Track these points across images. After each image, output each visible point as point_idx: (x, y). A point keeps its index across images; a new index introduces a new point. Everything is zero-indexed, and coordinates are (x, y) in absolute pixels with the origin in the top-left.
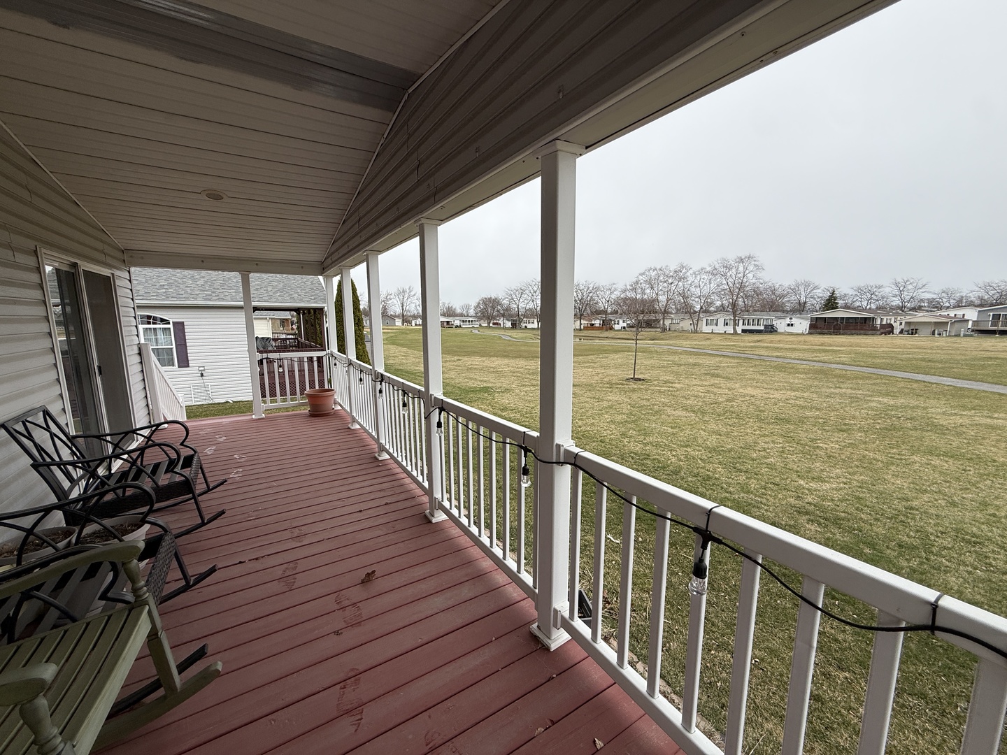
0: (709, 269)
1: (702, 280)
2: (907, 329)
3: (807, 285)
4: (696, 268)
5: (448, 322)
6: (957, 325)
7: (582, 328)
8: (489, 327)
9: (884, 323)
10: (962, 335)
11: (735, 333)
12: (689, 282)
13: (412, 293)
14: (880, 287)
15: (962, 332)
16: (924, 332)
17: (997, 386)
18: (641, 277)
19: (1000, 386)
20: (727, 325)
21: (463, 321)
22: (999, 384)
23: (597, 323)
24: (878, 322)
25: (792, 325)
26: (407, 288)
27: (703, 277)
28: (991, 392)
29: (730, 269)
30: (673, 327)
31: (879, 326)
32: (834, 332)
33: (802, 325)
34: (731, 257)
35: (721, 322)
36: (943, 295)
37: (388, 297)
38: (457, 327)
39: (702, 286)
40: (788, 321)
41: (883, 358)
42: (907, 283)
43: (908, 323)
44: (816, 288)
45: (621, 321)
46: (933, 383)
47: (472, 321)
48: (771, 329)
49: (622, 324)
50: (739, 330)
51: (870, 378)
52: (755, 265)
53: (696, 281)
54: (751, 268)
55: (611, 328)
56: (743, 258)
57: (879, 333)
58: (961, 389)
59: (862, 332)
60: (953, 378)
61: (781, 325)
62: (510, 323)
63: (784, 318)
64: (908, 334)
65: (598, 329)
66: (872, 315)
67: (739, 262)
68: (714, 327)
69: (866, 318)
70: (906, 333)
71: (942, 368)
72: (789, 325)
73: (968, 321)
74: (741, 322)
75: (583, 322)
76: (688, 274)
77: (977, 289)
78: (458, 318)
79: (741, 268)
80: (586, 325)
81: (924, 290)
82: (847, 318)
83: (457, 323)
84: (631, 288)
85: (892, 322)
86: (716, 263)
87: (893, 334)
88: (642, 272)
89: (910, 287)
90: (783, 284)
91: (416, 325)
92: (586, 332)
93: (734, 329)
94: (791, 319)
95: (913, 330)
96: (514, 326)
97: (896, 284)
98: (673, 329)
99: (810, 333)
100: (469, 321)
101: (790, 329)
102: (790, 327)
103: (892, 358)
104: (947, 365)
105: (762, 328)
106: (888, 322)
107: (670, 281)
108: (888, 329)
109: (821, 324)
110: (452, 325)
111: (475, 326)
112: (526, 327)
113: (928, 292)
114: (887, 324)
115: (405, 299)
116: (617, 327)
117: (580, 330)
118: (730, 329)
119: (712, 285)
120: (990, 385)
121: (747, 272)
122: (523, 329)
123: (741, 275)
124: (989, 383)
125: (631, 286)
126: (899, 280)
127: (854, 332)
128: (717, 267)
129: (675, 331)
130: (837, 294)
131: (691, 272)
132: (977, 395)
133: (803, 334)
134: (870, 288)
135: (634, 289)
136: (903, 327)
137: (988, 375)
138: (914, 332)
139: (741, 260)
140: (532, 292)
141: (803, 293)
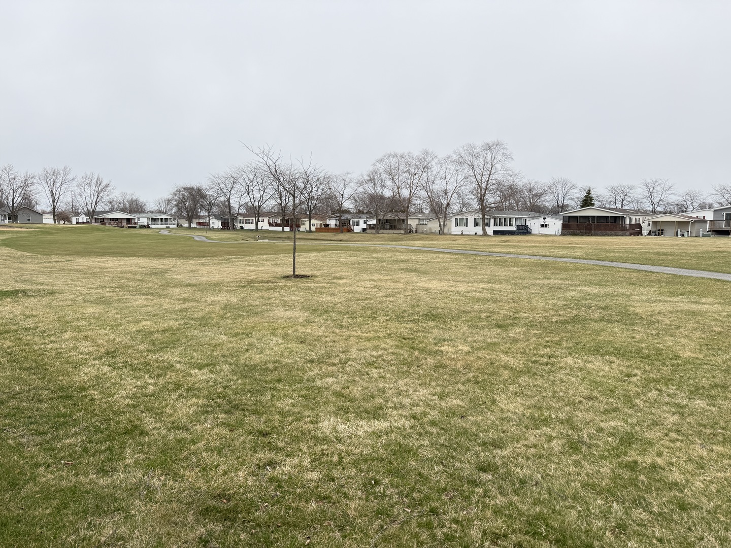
0: (455, 157)
1: (448, 170)
2: (654, 229)
3: (564, 184)
4: (441, 155)
5: (129, 221)
6: (697, 225)
7: (313, 229)
8: (190, 228)
9: (633, 222)
10: (701, 235)
11: (485, 234)
12: (435, 173)
13: (70, 177)
14: (632, 188)
15: (701, 232)
16: (670, 231)
17: (716, 274)
18: (378, 165)
19: (719, 274)
20: (477, 225)
21: (153, 220)
22: (720, 272)
23: (332, 223)
24: (628, 222)
25: (546, 226)
26: (60, 168)
27: (449, 167)
28: (708, 279)
29: (477, 157)
30: (421, 228)
31: (628, 226)
32: (586, 233)
33: (555, 225)
34: (478, 143)
35: (471, 222)
36: (688, 197)
37: (29, 182)
38: (142, 227)
39: (448, 177)
40: (541, 221)
41: (620, 252)
42: (657, 184)
43: (655, 223)
44: (572, 187)
45: (361, 222)
46: (653, 273)
47: (166, 220)
48: (524, 230)
49: (363, 225)
50: (490, 231)
51: (593, 269)
52: (503, 153)
53: (442, 172)
54: (499, 157)
55: (350, 230)
56: (491, 145)
57: (628, 233)
58: (680, 276)
59: (613, 232)
60: (677, 268)
61: (534, 225)
62: (220, 223)
63: (538, 218)
64: (655, 235)
65: (333, 230)
66: (621, 214)
67: (487, 150)
68: (463, 228)
69: (616, 217)
70: (654, 234)
71: (671, 260)
72: (542, 226)
73: (707, 221)
74: (492, 221)
75: (313, 221)
76: (433, 163)
77: (715, 192)
78: (145, 215)
79: (489, 157)
80: (319, 226)
81: (670, 192)
82: (597, 216)
83: (144, 221)
84: (369, 178)
85: (641, 222)
86: (461, 149)
87: (642, 235)
88: (380, 157)
89: (659, 188)
90: (539, 181)
91: (78, 223)
92: (316, 234)
93: (484, 230)
94: (545, 218)
95: (659, 230)
96: (225, 226)
97: (646, 185)
98: (420, 230)
99: (563, 234)
100: (162, 220)
101: (544, 231)
102: (544, 228)
103: (627, 252)
104: (678, 257)
105: (514, 228)
106: (637, 222)
107: (413, 171)
108: (636, 230)
109: (573, 223)
110: (136, 224)
111: (171, 226)
112: (242, 228)
113: (675, 194)
114: (636, 224)
115: (58, 185)
116: (357, 229)
117: (310, 231)
118: (479, 230)
119: (459, 177)
120: (709, 273)
121: (495, 161)
122: (238, 230)
123: (489, 166)
124: (710, 271)
125: (369, 176)
126: (649, 181)
127: (604, 232)
128: (462, 155)
129: (422, 233)
130: (593, 194)
131: (436, 160)
132: (693, 281)
133: (556, 235)
134: (623, 189)
135: (372, 180)
136: (650, 228)
137: (712, 265)
138: (660, 233)
139: (489, 148)
140: (247, 180)
141: (561, 193)
